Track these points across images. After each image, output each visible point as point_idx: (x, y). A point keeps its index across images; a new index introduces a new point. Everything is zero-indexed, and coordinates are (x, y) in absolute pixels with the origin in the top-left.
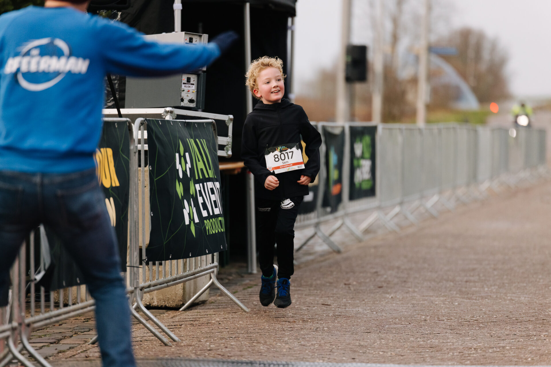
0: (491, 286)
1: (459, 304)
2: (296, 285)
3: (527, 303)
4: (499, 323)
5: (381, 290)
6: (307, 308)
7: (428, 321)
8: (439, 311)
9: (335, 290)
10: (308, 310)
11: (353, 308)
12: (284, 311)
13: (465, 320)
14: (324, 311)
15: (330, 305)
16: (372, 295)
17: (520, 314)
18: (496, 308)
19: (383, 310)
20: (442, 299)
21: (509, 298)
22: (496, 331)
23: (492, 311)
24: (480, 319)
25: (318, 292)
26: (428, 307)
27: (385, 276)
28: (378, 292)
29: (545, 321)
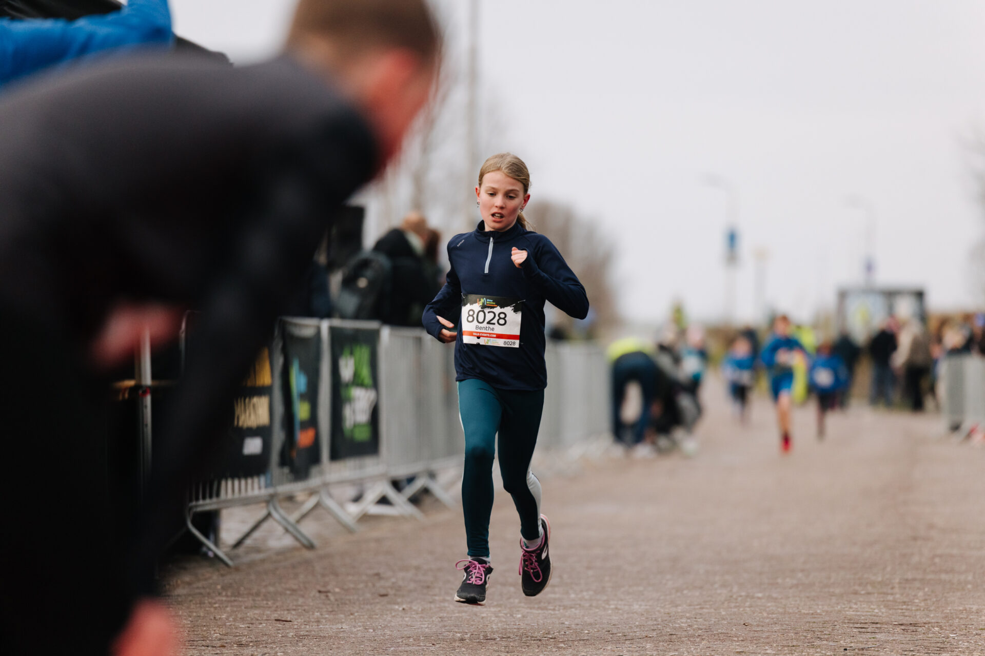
0: (582, 591)
1: (523, 617)
2: (229, 594)
3: (643, 613)
4: (593, 641)
5: (385, 599)
6: (248, 625)
7: (467, 641)
8: (487, 626)
9: (301, 601)
10: (250, 629)
11: (333, 625)
12: (205, 631)
13: (533, 639)
14: (279, 630)
15: (290, 621)
16: (369, 607)
17: (631, 628)
18: (587, 619)
19: (386, 627)
20: (493, 609)
21: (612, 607)
22: (587, 652)
23: (581, 625)
24: (560, 636)
25: (270, 603)
26: (468, 621)
27: (393, 580)
28: (378, 603)
29: (675, 637)
